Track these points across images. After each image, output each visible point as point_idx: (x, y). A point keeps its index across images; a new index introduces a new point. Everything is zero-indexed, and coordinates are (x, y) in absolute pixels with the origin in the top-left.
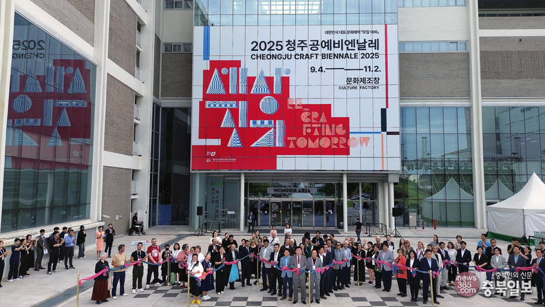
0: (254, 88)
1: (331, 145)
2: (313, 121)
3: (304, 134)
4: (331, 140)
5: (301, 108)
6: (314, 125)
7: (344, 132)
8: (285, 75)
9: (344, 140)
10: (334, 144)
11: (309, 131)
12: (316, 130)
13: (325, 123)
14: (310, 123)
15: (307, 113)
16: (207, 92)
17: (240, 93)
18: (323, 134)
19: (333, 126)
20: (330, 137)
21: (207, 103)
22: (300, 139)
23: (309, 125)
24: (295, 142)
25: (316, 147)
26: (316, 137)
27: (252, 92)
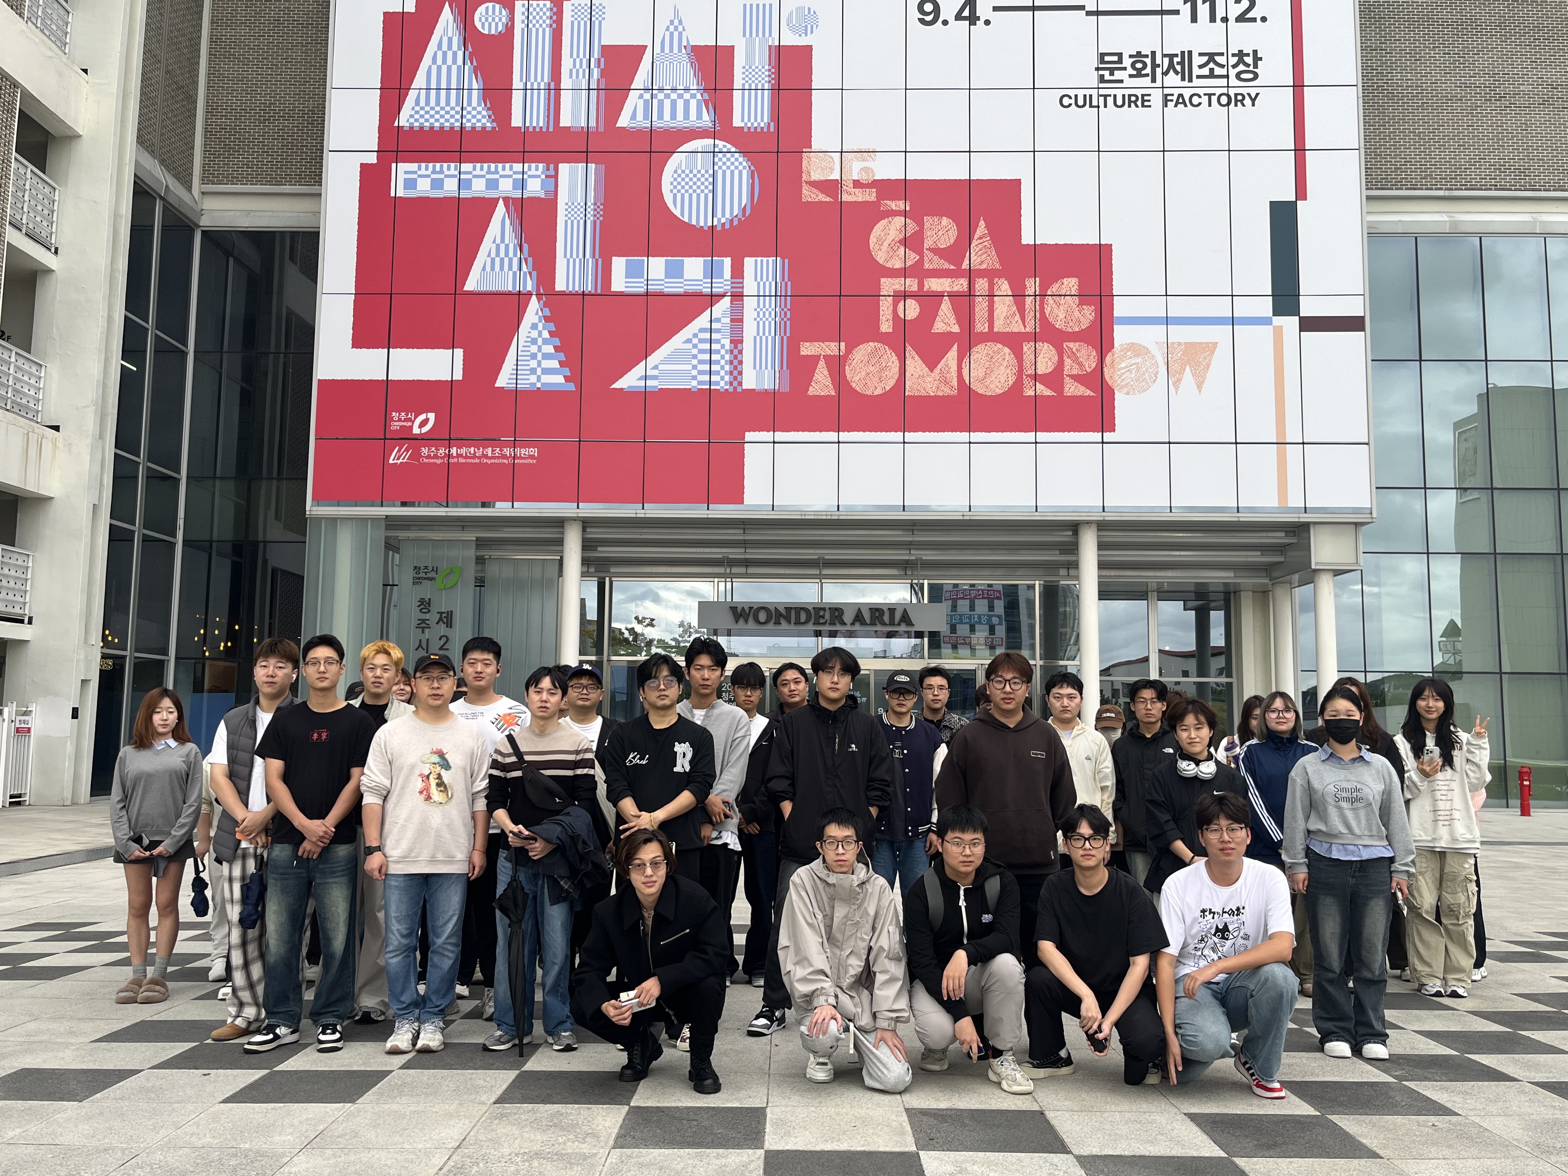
0: (634, 102)
1: (1018, 385)
2: (932, 262)
3: (886, 327)
4: (1019, 355)
5: (870, 196)
6: (935, 285)
7: (1086, 316)
8: (790, 39)
9: (1088, 358)
10: (1035, 377)
11: (912, 310)
12: (946, 306)
13: (990, 275)
14: (917, 271)
15: (899, 221)
16: (404, 119)
17: (565, 122)
18: (981, 327)
19: (1032, 286)
20: (1013, 341)
21: (402, 171)
22: (861, 352)
23: (912, 284)
24: (837, 365)
25: (946, 391)
26: (947, 340)
27: (623, 121)
